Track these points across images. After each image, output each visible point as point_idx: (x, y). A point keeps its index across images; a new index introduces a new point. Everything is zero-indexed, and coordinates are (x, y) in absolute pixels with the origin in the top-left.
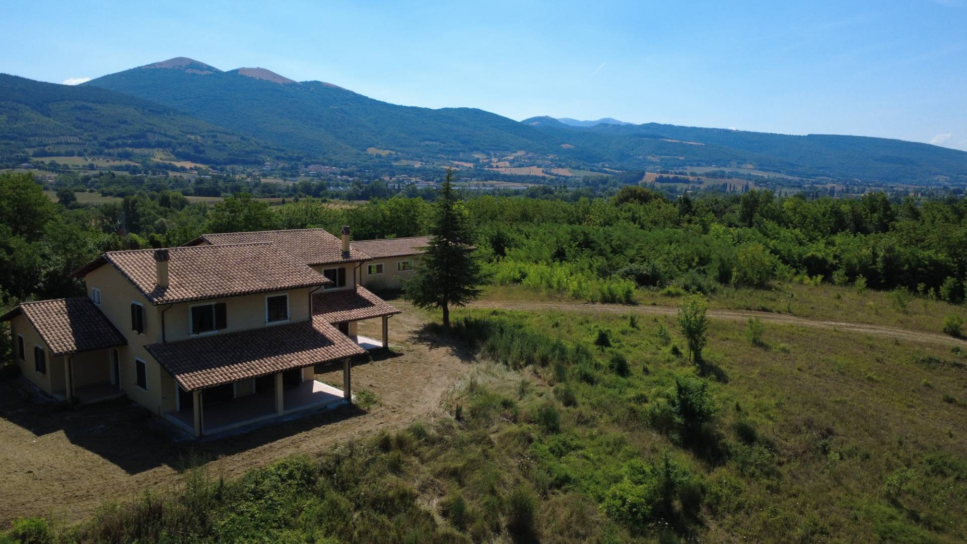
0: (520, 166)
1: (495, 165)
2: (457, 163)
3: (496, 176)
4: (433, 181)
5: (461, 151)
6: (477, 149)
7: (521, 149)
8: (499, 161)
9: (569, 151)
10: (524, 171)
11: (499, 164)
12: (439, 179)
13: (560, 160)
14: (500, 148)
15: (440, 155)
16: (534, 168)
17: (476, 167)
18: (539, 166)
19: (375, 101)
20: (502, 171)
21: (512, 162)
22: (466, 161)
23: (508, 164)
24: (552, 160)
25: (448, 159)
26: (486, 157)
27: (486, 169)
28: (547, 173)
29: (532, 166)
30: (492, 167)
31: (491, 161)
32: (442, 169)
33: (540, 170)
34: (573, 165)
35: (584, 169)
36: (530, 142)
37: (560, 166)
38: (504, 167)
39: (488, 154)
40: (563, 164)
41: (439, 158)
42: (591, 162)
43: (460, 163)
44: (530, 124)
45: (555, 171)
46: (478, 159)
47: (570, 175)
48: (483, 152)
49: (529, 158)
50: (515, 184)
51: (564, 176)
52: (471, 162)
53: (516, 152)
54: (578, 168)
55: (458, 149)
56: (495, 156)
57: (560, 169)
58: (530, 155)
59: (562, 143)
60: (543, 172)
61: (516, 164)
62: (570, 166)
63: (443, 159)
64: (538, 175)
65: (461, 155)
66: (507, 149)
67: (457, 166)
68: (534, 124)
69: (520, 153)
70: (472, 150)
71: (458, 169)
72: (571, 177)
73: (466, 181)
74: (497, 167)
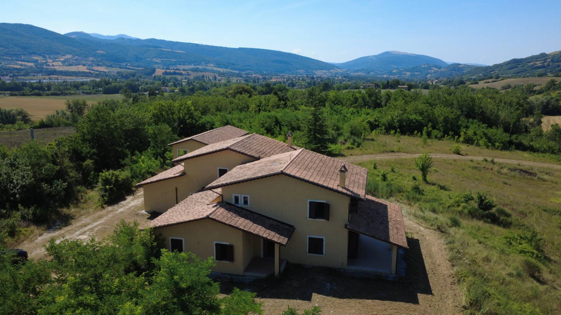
0: (70, 65)
1: (51, 64)
2: (20, 63)
3: (54, 72)
4: (7, 76)
5: (22, 54)
6: (35, 53)
7: (70, 53)
8: (54, 61)
9: (102, 55)
10: (73, 69)
11: (54, 63)
12: (12, 75)
13: (98, 61)
14: (55, 53)
15: (5, 57)
16: (81, 66)
17: (36, 66)
18: (84, 65)
20: (58, 68)
21: (63, 62)
22: (28, 62)
23: (60, 63)
24: (92, 61)
25: (12, 60)
26: (42, 59)
27: (45, 67)
28: (90, 70)
29: (78, 65)
30: (49, 65)
31: (48, 62)
32: (10, 67)
33: (85, 68)
34: (108, 64)
35: (115, 67)
36: (75, 49)
37: (98, 65)
38: (58, 66)
39: (44, 57)
40: (100, 64)
41: (4, 59)
42: (118, 62)
43: (23, 63)
44: (70, 36)
45: (95, 68)
46: (37, 60)
47: (107, 71)
48: (40, 55)
49: (76, 60)
50: (72, 78)
51: (103, 72)
52: (31, 62)
53: (65, 56)
54: (111, 66)
55: (20, 53)
56: (50, 58)
57: (99, 67)
58: (76, 57)
59: (96, 50)
60: (87, 69)
61: (66, 63)
62: (105, 65)
63: (8, 59)
64: (84, 71)
65: (23, 57)
66: (59, 54)
67: (22, 65)
68: (73, 36)
69: (69, 56)
70: (31, 54)
71: (22, 67)
72: (108, 72)
73: (34, 76)
74: (53, 66)
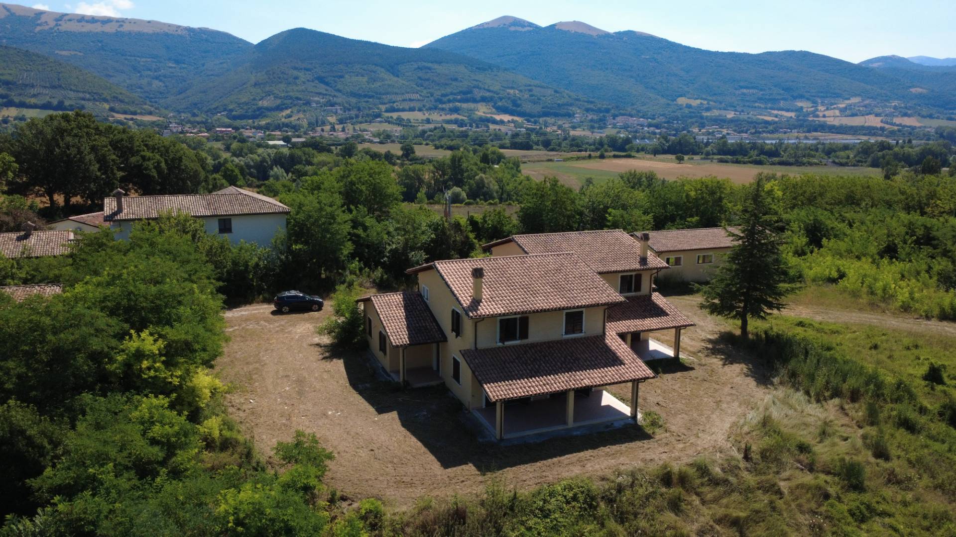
0: (853, 115)
1: (821, 114)
2: (775, 112)
3: (823, 128)
4: (746, 133)
5: (783, 99)
6: (801, 97)
7: (855, 95)
8: (827, 109)
9: (920, 96)
10: (857, 121)
11: (827, 113)
12: (753, 131)
13: (906, 108)
14: (830, 95)
15: (757, 104)
16: (871, 117)
17: (798, 117)
18: (877, 115)
19: (689, 48)
20: (830, 121)
21: (842, 111)
22: (788, 110)
23: (837, 113)
24: (895, 108)
25: (766, 108)
26: (811, 105)
27: (810, 119)
28: (887, 123)
29: (867, 114)
30: (818, 116)
31: (817, 110)
32: (759, 119)
33: (879, 119)
34: (924, 113)
35: (938, 118)
36: (869, 87)
37: (905, 115)
38: (833, 117)
39: (814, 102)
40: (909, 112)
41: (755, 107)
42: (951, 109)
43: (780, 112)
44: (871, 65)
45: (897, 120)
46: (802, 108)
47: (918, 124)
48: (808, 99)
49: (865, 106)
50: (845, 136)
51: (909, 127)
52: (792, 111)
53: (849, 99)
54: (931, 116)
55: (779, 97)
56: (823, 104)
57: (906, 118)
58: (867, 102)
59: (910, 87)
60: (882, 121)
61: (848, 112)
62: (919, 115)
63: (760, 108)
64: (875, 125)
65: (782, 104)
66: (838, 96)
67: (776, 116)
68: (875, 65)
69: (855, 100)
70: (795, 98)
71: (776, 119)
72: (920, 127)
73: (785, 133)
74: (824, 116)
